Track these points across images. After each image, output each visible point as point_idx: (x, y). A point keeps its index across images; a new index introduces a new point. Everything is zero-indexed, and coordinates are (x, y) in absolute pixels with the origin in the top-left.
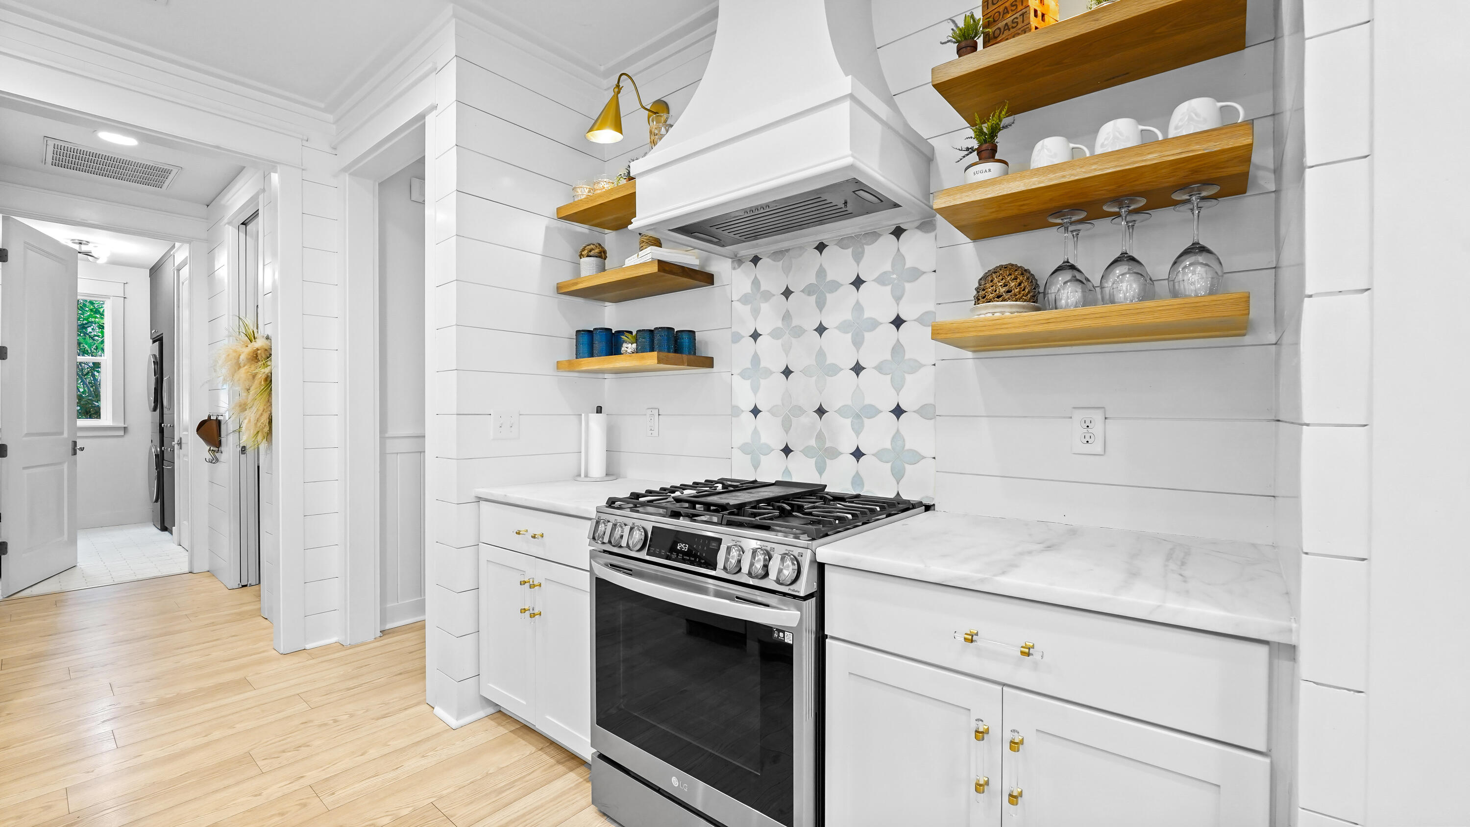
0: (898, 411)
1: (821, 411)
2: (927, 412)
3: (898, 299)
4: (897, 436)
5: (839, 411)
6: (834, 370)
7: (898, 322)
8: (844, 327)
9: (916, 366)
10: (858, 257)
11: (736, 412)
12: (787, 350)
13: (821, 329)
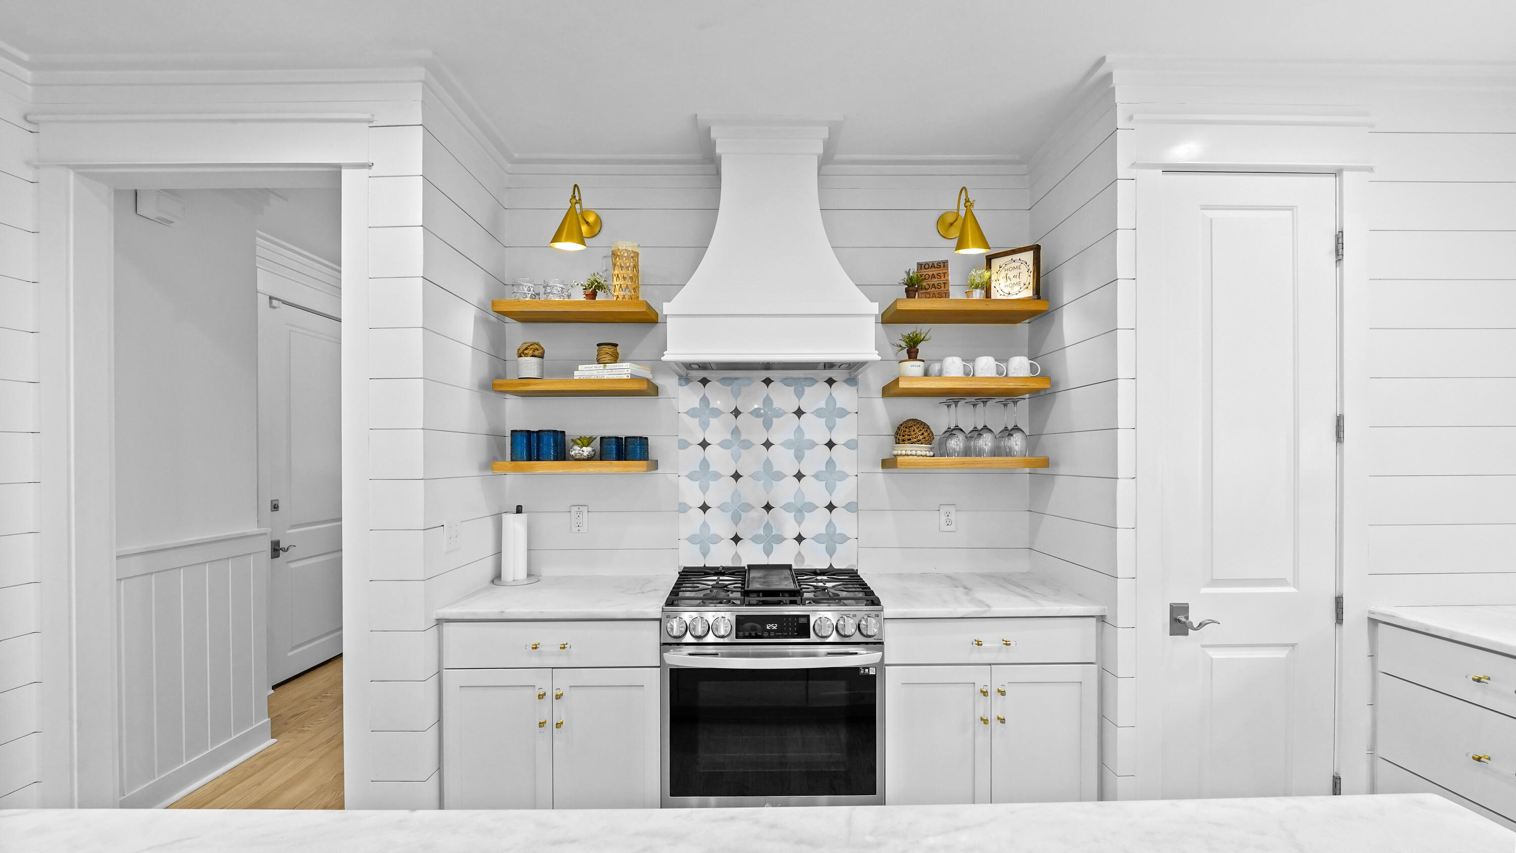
0: (831, 507)
1: (768, 507)
2: (852, 507)
3: (831, 429)
4: (830, 524)
5: (784, 507)
6: (780, 476)
7: (831, 445)
8: (786, 444)
9: (844, 476)
10: (799, 394)
11: (684, 508)
12: (736, 458)
13: (768, 444)
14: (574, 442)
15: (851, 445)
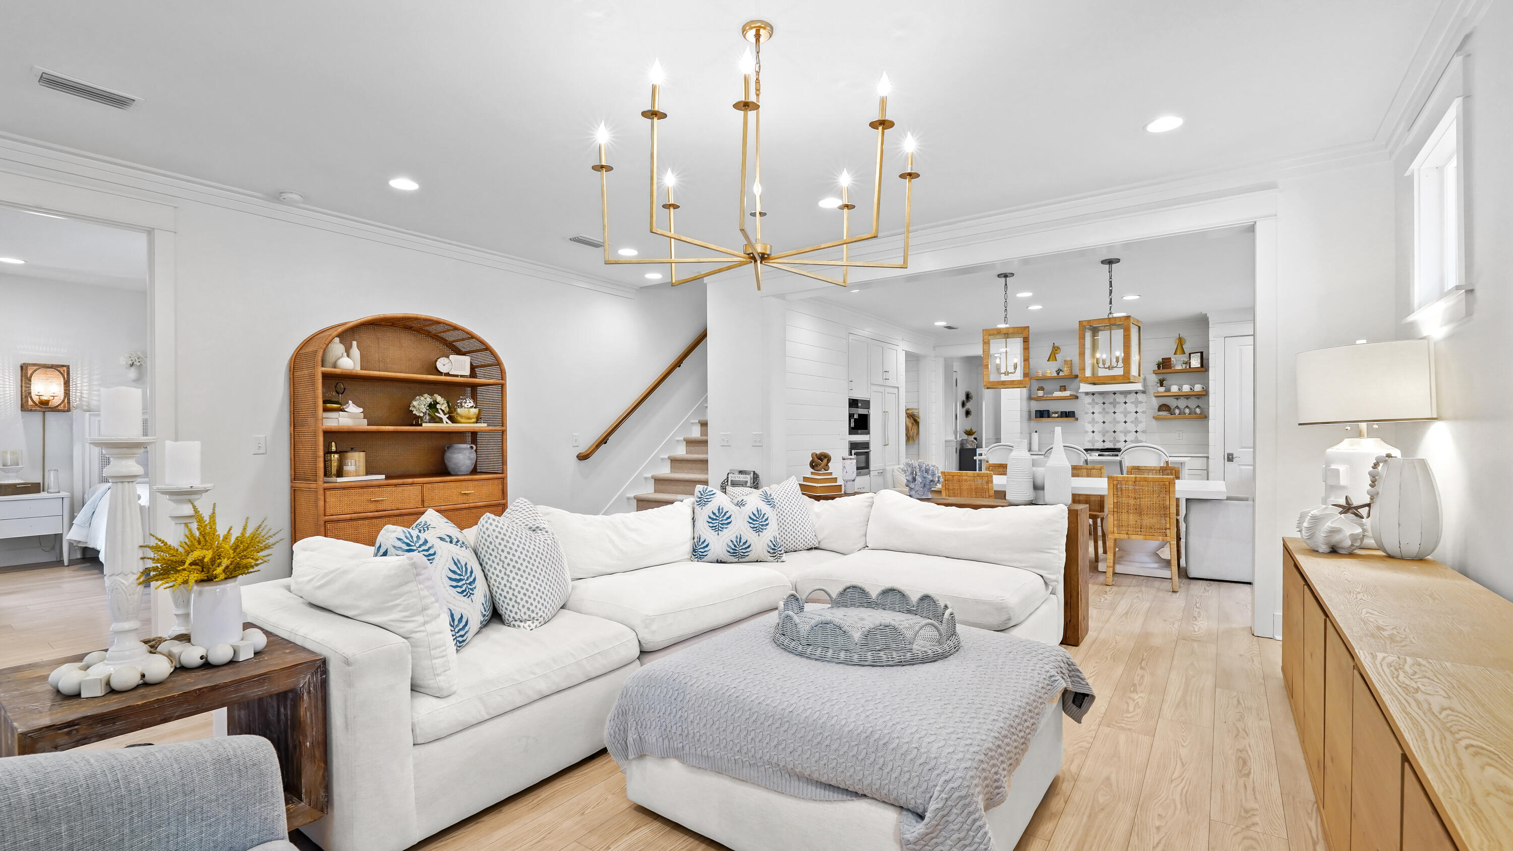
0: (1136, 432)
1: (1115, 432)
2: (1143, 432)
3: (1136, 407)
4: (1136, 437)
5: (1120, 432)
6: (1119, 422)
7: (1137, 412)
9: (1141, 422)
11: (1087, 432)
12: (1104, 417)
13: (1115, 413)
14: (1053, 413)
15: (1144, 412)
